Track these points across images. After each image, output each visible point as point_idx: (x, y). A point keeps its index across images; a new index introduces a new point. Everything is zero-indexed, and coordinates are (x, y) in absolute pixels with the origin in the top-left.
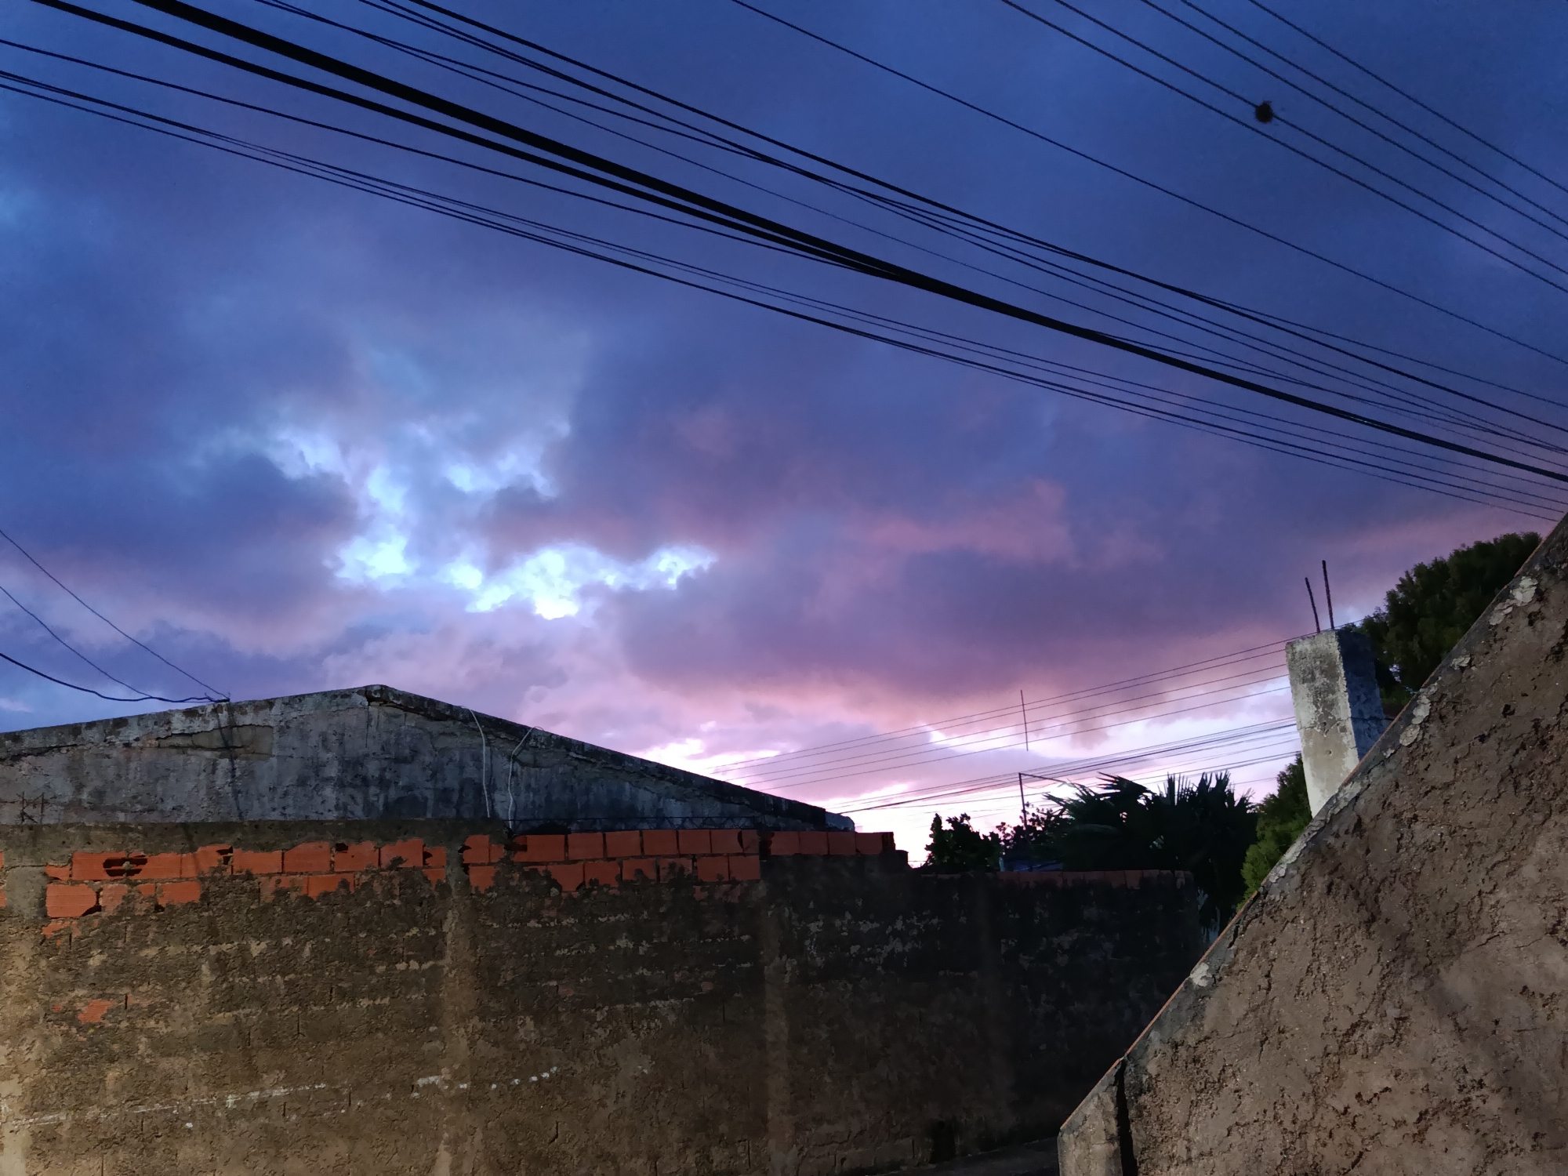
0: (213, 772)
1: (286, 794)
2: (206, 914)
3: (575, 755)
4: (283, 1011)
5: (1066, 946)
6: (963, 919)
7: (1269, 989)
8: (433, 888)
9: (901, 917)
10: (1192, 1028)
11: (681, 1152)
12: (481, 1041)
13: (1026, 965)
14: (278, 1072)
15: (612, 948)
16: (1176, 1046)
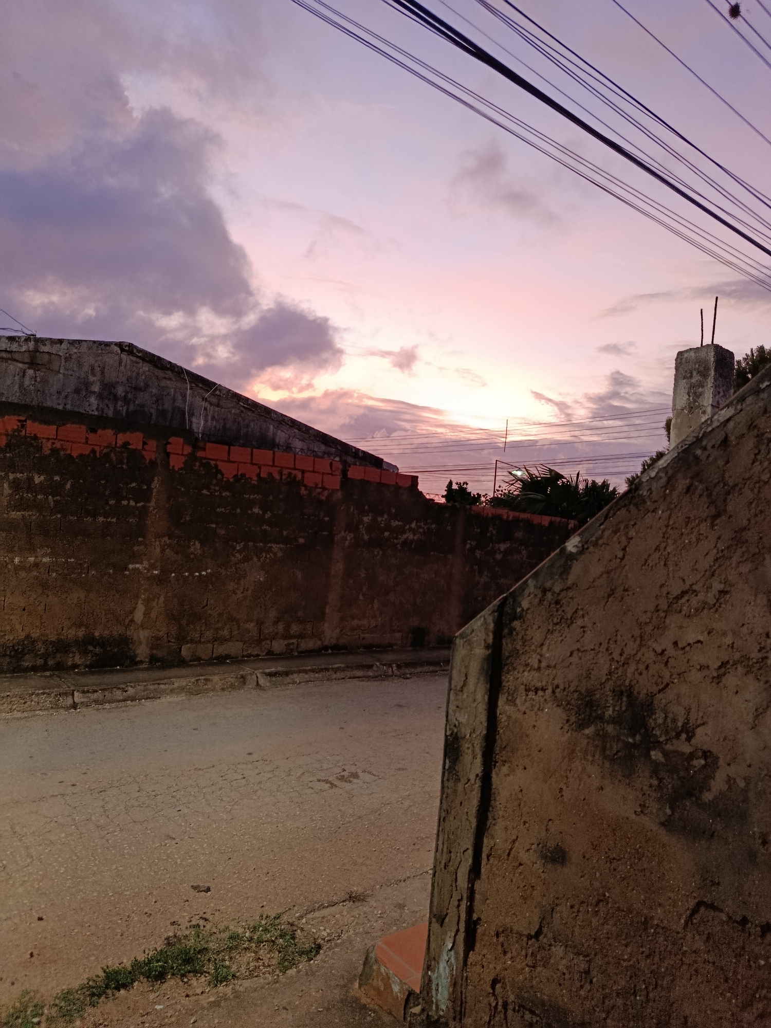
0: (24, 376)
1: (66, 397)
2: (8, 455)
3: (242, 404)
4: (52, 516)
5: (502, 549)
6: (449, 528)
7: (622, 559)
8: (146, 462)
9: (415, 521)
10: (560, 581)
11: (276, 623)
12: (168, 550)
13: (478, 556)
14: (46, 549)
15: (249, 512)
16: (545, 591)
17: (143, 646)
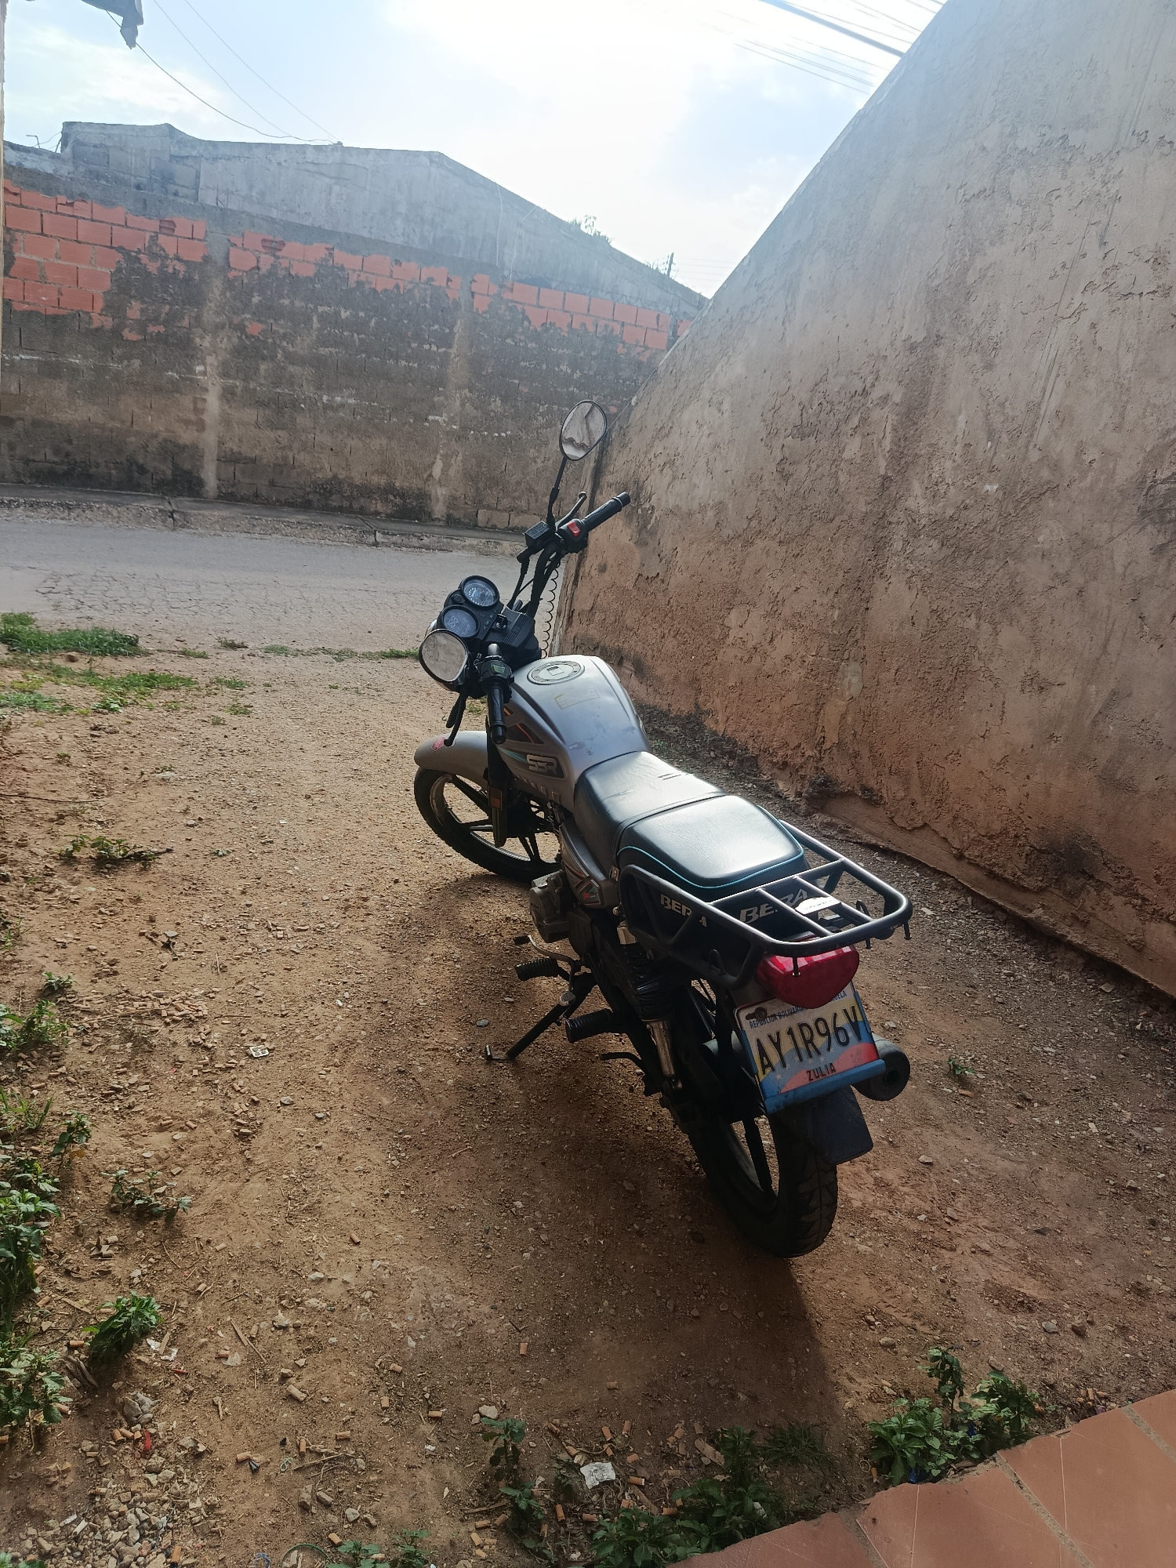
0: (330, 193)
2: (317, 286)
4: (357, 356)
8: (450, 302)
12: (468, 404)
14: (351, 389)
17: (441, 503)
